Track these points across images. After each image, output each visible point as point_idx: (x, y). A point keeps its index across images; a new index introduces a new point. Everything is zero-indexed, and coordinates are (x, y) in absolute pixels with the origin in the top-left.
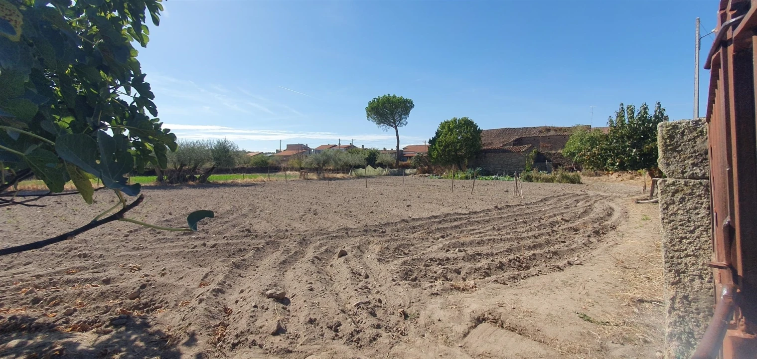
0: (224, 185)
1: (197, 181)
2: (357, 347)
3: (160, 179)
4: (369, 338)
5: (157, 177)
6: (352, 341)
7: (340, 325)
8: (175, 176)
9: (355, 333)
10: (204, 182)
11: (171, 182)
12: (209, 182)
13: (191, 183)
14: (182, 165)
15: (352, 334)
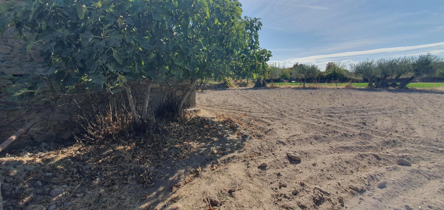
0: (421, 91)
1: (397, 87)
2: (274, 202)
3: (370, 85)
4: (285, 204)
5: (368, 83)
6: (277, 198)
7: (285, 186)
8: (380, 83)
9: (283, 196)
10: (402, 88)
11: (377, 87)
12: (407, 88)
13: (391, 88)
14: (386, 76)
15: (281, 195)
